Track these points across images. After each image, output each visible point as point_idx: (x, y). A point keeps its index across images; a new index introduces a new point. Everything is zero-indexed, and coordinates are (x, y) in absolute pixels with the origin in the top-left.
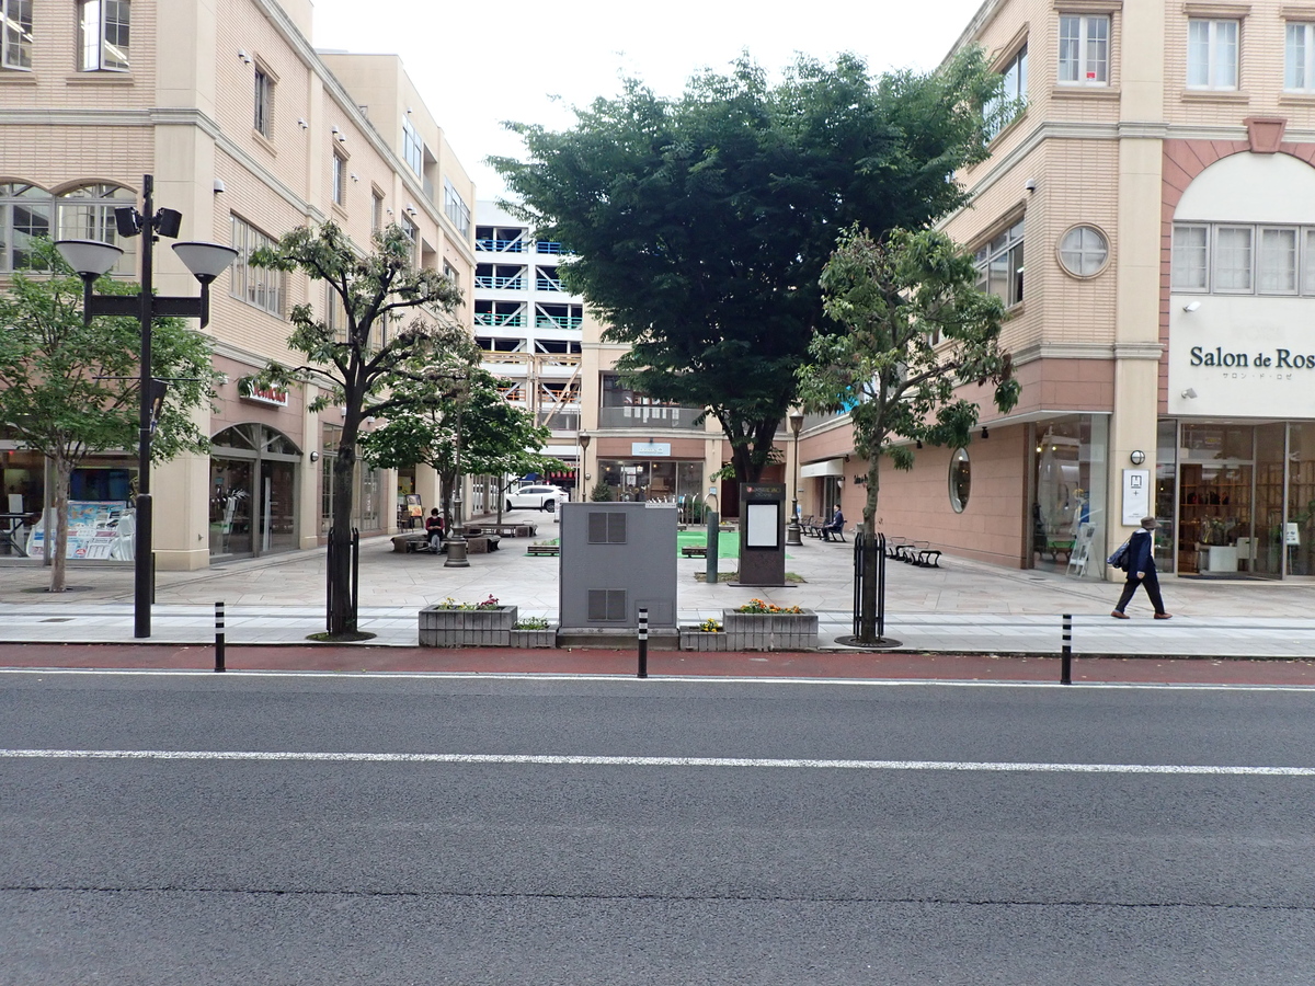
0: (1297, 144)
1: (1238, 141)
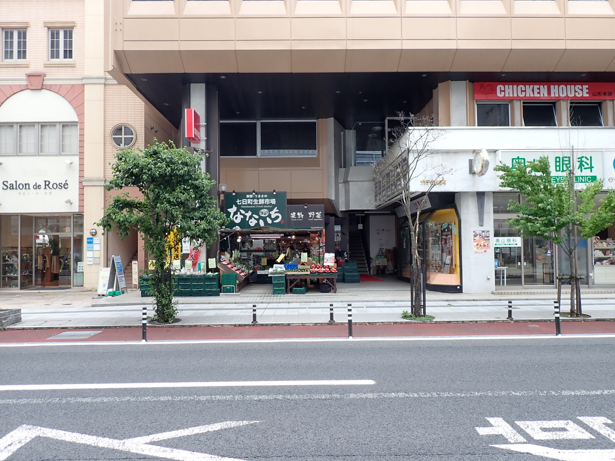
0: (51, 85)
1: (23, 85)
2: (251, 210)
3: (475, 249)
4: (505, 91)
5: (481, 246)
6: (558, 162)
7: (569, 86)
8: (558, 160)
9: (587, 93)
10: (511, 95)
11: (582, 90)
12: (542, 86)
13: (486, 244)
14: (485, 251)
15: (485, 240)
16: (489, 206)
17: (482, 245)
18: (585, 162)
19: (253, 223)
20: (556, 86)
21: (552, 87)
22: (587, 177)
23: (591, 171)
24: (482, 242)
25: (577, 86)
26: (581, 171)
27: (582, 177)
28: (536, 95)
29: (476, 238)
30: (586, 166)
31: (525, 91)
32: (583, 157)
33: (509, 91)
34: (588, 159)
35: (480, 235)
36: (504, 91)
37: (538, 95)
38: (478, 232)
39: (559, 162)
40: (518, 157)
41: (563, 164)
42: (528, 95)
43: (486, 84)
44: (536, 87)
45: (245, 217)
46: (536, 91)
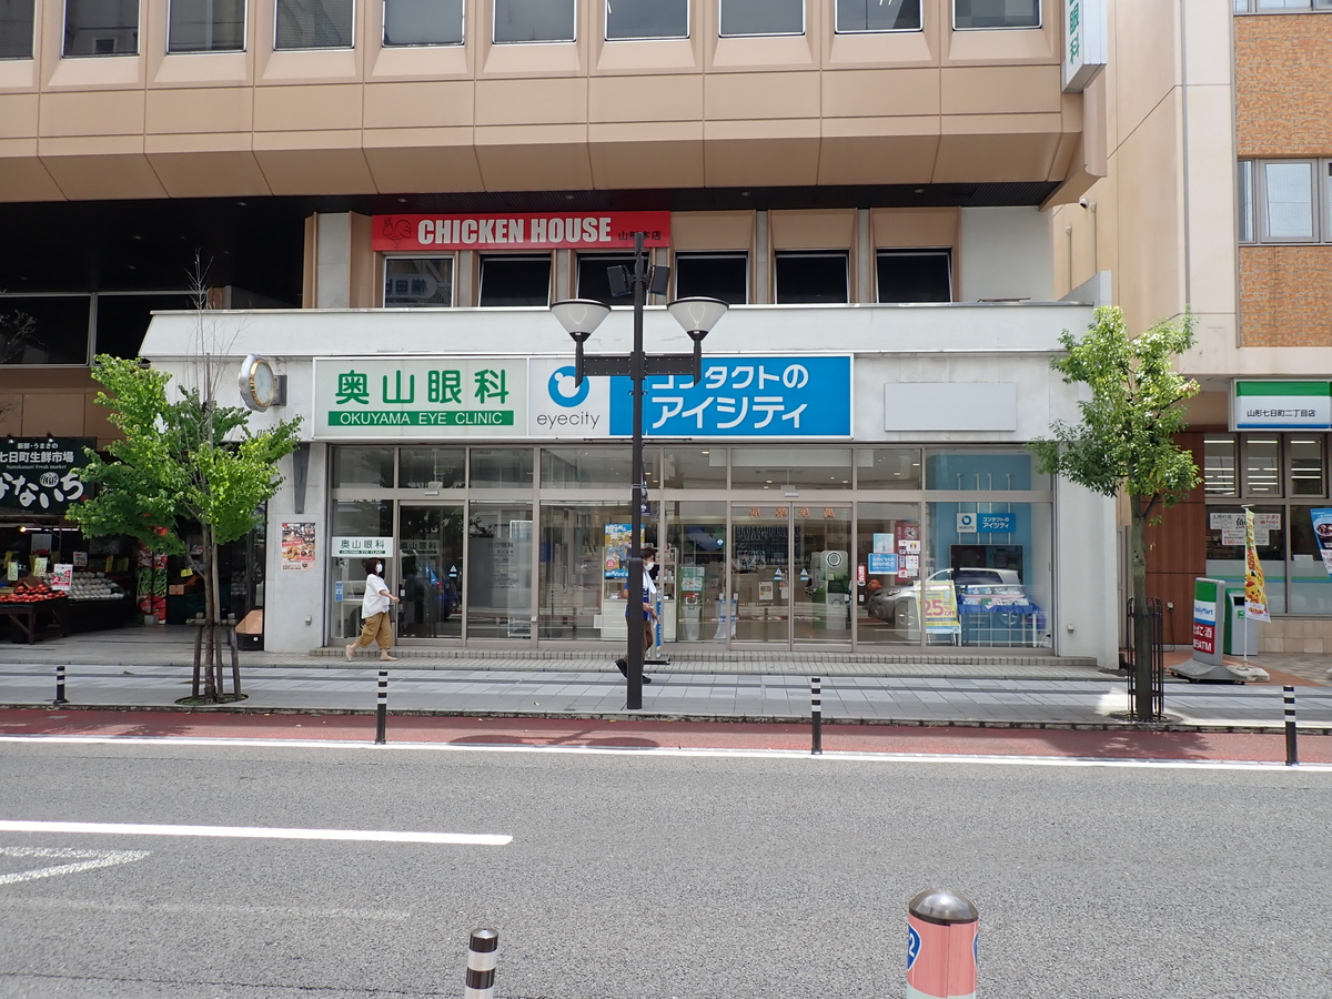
2: (24, 473)
3: (285, 561)
4: (436, 233)
5: (296, 554)
6: (434, 381)
7: (569, 221)
8: (434, 377)
9: (608, 234)
10: (447, 241)
11: (597, 228)
12: (512, 222)
13: (307, 551)
14: (305, 566)
15: (306, 542)
16: (318, 472)
17: (299, 552)
18: (492, 383)
19: (27, 499)
20: (544, 221)
21: (534, 222)
22: (493, 412)
23: (503, 401)
24: (300, 547)
25: (587, 220)
26: (482, 401)
27: (483, 413)
28: (500, 240)
29: (288, 539)
30: (493, 390)
31: (477, 232)
32: (487, 371)
33: (443, 231)
34: (497, 377)
35: (296, 532)
36: (434, 232)
37: (505, 240)
38: (292, 526)
39: (437, 381)
40: (352, 371)
41: (445, 386)
42: (482, 241)
43: (395, 218)
44: (501, 222)
45: (13, 487)
46: (500, 231)
